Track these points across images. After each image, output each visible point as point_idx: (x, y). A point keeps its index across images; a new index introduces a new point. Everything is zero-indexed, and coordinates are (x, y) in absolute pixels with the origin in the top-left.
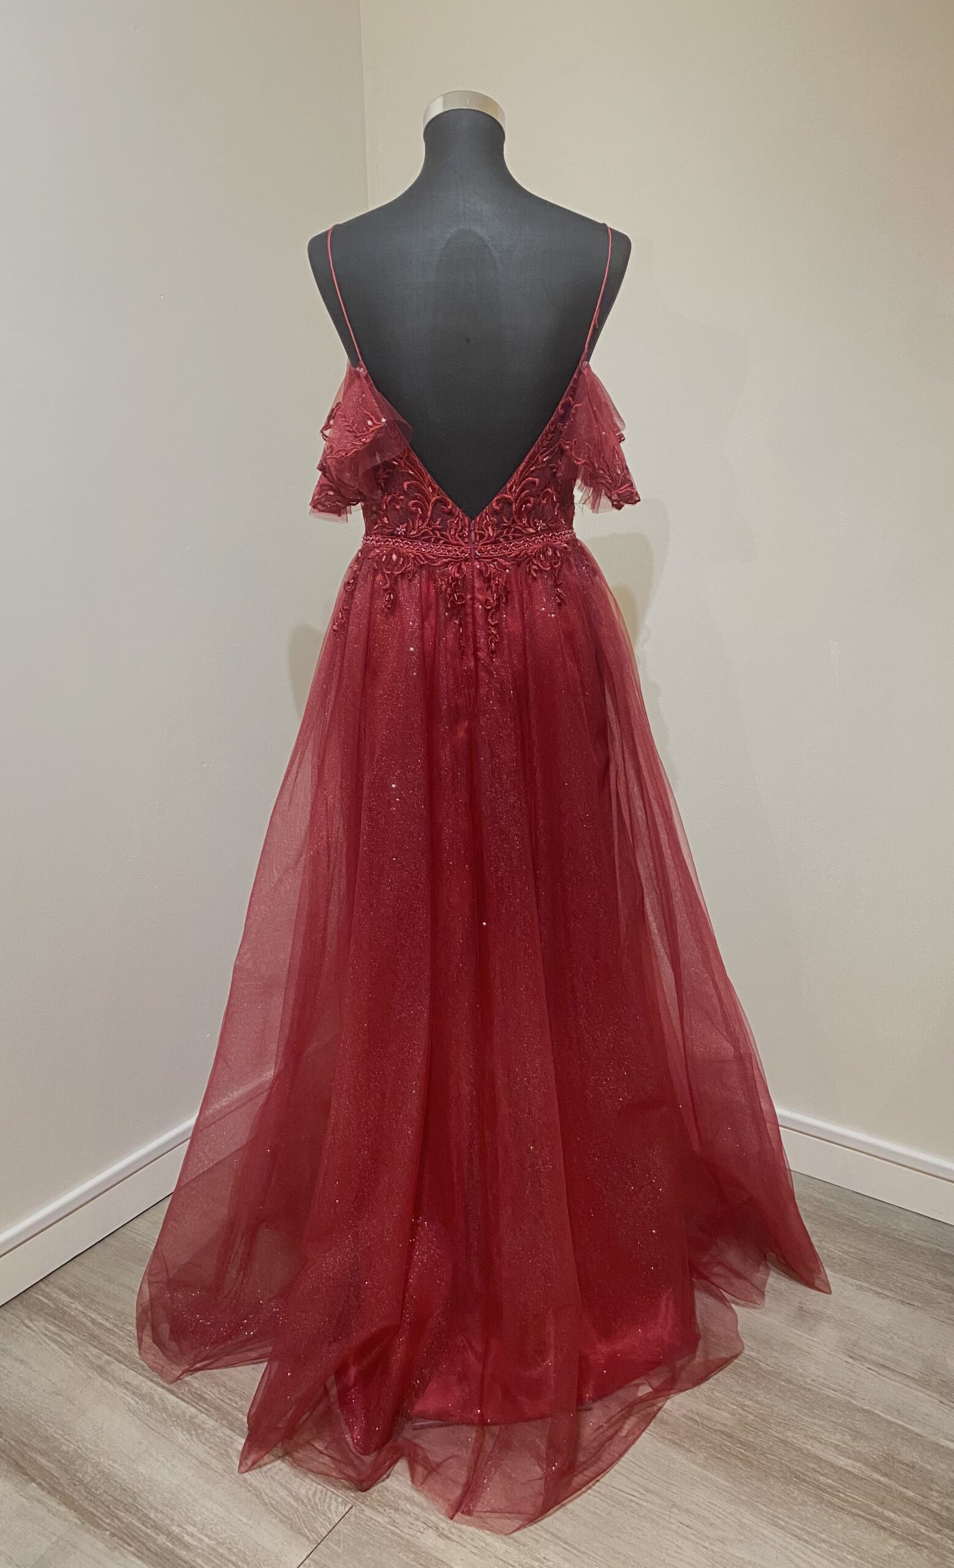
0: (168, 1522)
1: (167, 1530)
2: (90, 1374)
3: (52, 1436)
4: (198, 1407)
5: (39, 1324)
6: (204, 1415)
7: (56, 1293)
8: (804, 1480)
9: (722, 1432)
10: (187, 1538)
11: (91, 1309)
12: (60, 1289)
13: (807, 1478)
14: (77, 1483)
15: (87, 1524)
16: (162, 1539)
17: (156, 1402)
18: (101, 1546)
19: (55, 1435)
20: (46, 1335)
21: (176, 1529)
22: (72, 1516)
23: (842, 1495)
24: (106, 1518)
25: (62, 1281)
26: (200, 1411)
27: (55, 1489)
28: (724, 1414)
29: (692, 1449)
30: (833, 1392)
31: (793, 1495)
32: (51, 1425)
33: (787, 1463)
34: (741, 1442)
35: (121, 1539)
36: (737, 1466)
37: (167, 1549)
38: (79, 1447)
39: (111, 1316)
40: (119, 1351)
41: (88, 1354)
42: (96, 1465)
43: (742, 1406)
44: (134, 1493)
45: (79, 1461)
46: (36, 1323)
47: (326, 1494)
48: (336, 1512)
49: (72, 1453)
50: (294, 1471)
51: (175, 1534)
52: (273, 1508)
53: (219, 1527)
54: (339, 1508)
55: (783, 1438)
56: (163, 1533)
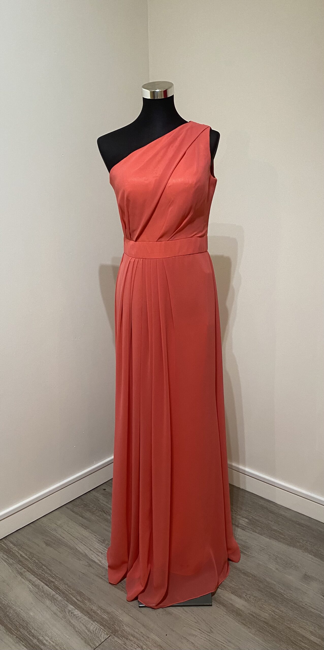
0: (39, 635)
1: (38, 637)
2: (17, 575)
4: (56, 592)
6: (58, 595)
7: (8, 543)
8: (295, 644)
9: (264, 622)
10: (45, 641)
11: (20, 550)
12: (10, 542)
14: (6, 616)
15: (8, 633)
16: (35, 641)
17: (40, 588)
18: (12, 641)
20: (3, 559)
21: (41, 638)
24: (15, 631)
25: (11, 539)
26: (57, 593)
28: (266, 614)
29: (250, 627)
30: (313, 609)
33: (289, 637)
34: (271, 626)
35: (19, 639)
36: (268, 635)
37: (37, 645)
38: (9, 603)
39: (28, 554)
40: (29, 568)
41: (17, 568)
42: (14, 610)
43: (274, 611)
44: (27, 622)
45: (8, 608)
47: (100, 630)
48: (103, 637)
49: (6, 605)
50: (89, 620)
51: (40, 639)
52: (79, 633)
53: (57, 639)
54: (105, 636)
55: (289, 626)
56: (36, 639)
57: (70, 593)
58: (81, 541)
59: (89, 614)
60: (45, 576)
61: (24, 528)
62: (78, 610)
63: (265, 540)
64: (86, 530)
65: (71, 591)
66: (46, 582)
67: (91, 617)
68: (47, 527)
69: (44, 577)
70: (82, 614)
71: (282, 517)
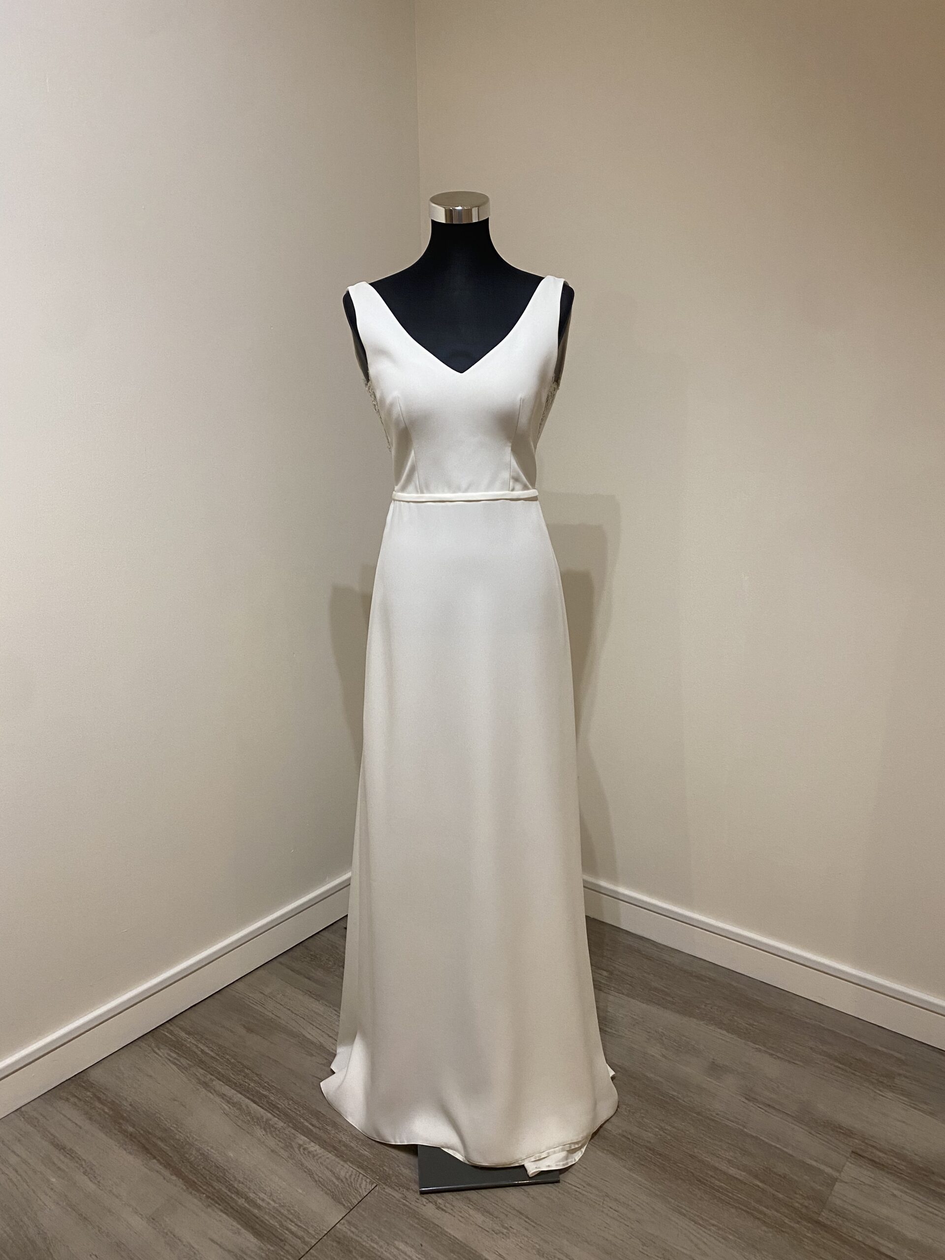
0: (247, 1190)
1: (246, 1195)
2: (199, 1088)
3: (170, 1129)
4: (273, 1113)
5: (164, 1052)
6: (276, 1119)
7: (177, 1030)
8: (705, 1184)
9: (647, 1147)
10: (259, 1202)
11: (201, 1043)
12: (180, 1028)
13: (705, 1181)
14: (184, 1161)
15: (190, 1190)
16: (241, 1201)
17: (243, 1109)
18: (200, 1204)
19: (172, 1128)
20: (169, 1060)
21: (252, 1195)
22: (180, 1183)
23: (730, 1195)
24: (204, 1185)
25: (182, 1023)
26: (274, 1116)
27: (169, 1164)
28: (650, 1134)
29: (624, 1157)
30: (730, 1122)
31: (695, 1192)
32: (169, 1121)
33: (692, 1171)
34: (660, 1155)
35: (213, 1199)
36: (655, 1171)
37: (245, 1208)
38: (188, 1137)
39: (215, 1048)
40: (219, 1073)
41: (197, 1074)
42: (198, 1150)
43: (662, 1129)
44: (224, 1169)
45: (187, 1147)
46: (162, 1050)
47: (359, 1176)
48: (365, 1189)
49: (182, 1141)
50: (337, 1160)
51: (251, 1198)
52: (320, 1184)
53: (282, 1195)
54: (368, 1186)
55: (691, 1153)
56: (242, 1197)
57: (300, 1115)
58: (311, 1022)
59: (335, 1150)
60: (250, 1086)
61: (203, 1002)
62: (315, 1143)
63: (638, 1007)
64: (317, 1003)
65: (300, 1111)
66: (254, 1097)
67: (340, 1155)
68: (247, 999)
69: (248, 1087)
70: (323, 1150)
71: (667, 965)
